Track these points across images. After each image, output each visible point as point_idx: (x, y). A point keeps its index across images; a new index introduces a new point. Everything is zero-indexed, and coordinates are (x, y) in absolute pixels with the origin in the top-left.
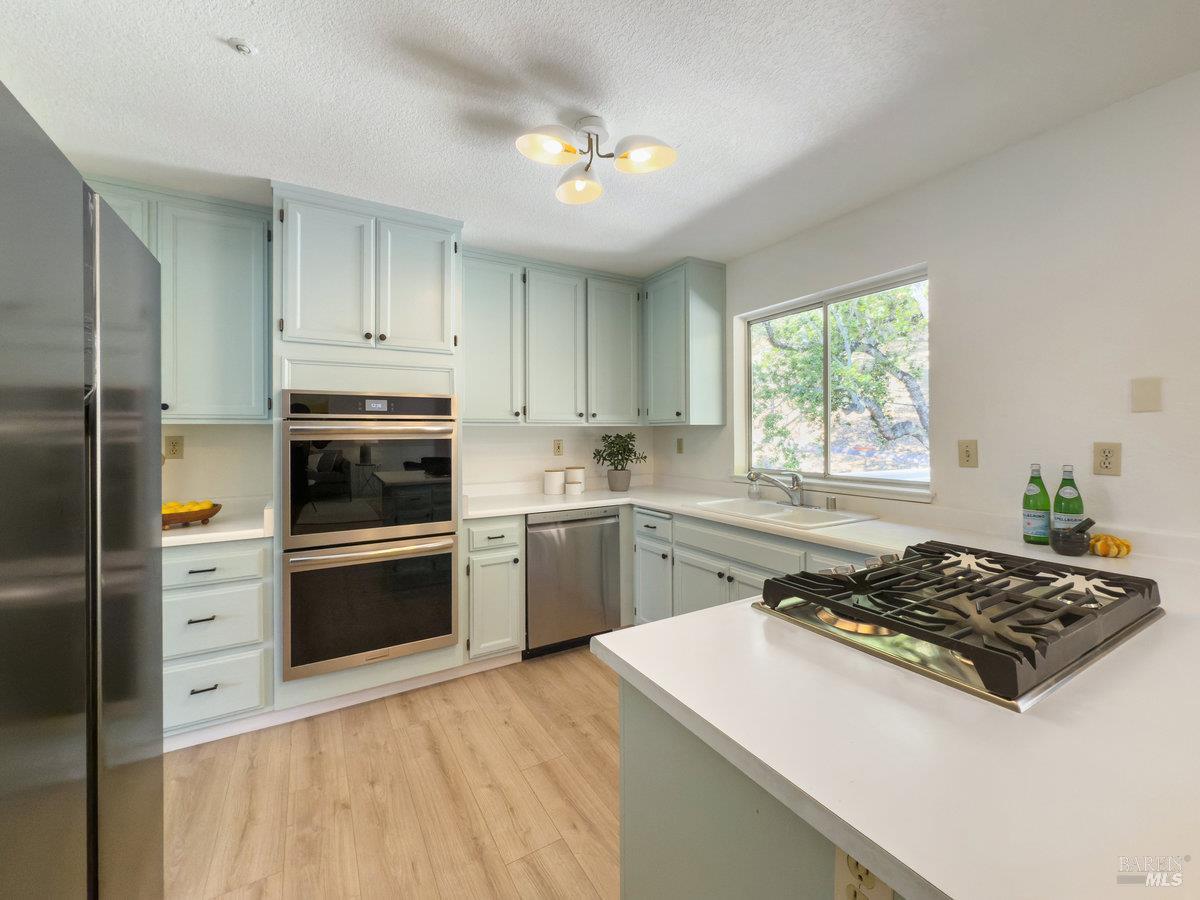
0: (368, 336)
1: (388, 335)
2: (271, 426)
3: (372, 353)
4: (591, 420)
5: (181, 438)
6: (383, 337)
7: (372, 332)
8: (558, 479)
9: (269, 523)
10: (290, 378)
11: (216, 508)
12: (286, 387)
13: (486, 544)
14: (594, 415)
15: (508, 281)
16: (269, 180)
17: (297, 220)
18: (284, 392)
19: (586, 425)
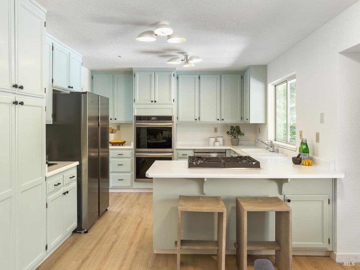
0: (152, 101)
1: (157, 101)
2: (133, 123)
3: (154, 106)
4: (222, 121)
5: (120, 126)
6: (155, 101)
7: (153, 100)
8: (213, 140)
9: (132, 146)
10: (137, 113)
11: (125, 142)
12: (135, 115)
13: (182, 156)
14: (223, 120)
15: (194, 80)
16: (132, 68)
17: (137, 76)
18: (135, 116)
19: (221, 123)
